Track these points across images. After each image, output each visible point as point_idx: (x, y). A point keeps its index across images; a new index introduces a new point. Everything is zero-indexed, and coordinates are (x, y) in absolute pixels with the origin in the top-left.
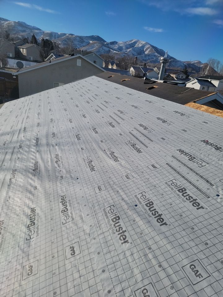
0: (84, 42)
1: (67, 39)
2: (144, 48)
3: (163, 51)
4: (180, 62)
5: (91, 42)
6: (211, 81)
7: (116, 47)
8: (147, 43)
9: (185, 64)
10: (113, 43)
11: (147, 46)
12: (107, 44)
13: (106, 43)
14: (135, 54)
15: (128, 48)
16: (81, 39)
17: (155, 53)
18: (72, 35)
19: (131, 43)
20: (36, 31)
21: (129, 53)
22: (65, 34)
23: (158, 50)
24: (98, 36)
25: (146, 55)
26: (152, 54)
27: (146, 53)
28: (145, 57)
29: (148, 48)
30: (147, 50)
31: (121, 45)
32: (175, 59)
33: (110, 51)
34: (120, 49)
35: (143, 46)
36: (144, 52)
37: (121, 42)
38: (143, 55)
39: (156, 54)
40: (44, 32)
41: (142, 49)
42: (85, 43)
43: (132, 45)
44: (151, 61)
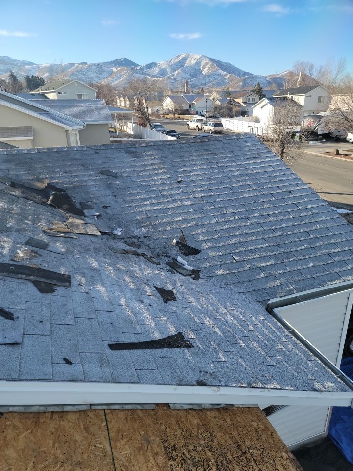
0: (104, 71)
1: (77, 72)
2: (199, 66)
3: (231, 64)
4: (260, 77)
5: (114, 69)
6: (292, 96)
7: (156, 71)
8: (203, 57)
9: (268, 79)
10: (150, 66)
11: (205, 61)
12: (142, 69)
13: (139, 68)
14: (187, 76)
15: (174, 70)
16: (99, 67)
17: (219, 69)
18: (84, 63)
19: (178, 60)
20: (27, 67)
21: (179, 78)
22: (73, 65)
23: (222, 65)
24: (125, 59)
25: (204, 77)
26: (214, 72)
27: (204, 73)
28: (204, 79)
29: (207, 64)
30: (204, 67)
31: (163, 67)
32: (252, 74)
33: (146, 78)
34: (163, 73)
35: (198, 63)
36: (201, 71)
37: (162, 63)
38: (201, 77)
39: (221, 71)
40: (39, 67)
41: (197, 68)
42: (105, 73)
43: (181, 64)
44: (214, 85)
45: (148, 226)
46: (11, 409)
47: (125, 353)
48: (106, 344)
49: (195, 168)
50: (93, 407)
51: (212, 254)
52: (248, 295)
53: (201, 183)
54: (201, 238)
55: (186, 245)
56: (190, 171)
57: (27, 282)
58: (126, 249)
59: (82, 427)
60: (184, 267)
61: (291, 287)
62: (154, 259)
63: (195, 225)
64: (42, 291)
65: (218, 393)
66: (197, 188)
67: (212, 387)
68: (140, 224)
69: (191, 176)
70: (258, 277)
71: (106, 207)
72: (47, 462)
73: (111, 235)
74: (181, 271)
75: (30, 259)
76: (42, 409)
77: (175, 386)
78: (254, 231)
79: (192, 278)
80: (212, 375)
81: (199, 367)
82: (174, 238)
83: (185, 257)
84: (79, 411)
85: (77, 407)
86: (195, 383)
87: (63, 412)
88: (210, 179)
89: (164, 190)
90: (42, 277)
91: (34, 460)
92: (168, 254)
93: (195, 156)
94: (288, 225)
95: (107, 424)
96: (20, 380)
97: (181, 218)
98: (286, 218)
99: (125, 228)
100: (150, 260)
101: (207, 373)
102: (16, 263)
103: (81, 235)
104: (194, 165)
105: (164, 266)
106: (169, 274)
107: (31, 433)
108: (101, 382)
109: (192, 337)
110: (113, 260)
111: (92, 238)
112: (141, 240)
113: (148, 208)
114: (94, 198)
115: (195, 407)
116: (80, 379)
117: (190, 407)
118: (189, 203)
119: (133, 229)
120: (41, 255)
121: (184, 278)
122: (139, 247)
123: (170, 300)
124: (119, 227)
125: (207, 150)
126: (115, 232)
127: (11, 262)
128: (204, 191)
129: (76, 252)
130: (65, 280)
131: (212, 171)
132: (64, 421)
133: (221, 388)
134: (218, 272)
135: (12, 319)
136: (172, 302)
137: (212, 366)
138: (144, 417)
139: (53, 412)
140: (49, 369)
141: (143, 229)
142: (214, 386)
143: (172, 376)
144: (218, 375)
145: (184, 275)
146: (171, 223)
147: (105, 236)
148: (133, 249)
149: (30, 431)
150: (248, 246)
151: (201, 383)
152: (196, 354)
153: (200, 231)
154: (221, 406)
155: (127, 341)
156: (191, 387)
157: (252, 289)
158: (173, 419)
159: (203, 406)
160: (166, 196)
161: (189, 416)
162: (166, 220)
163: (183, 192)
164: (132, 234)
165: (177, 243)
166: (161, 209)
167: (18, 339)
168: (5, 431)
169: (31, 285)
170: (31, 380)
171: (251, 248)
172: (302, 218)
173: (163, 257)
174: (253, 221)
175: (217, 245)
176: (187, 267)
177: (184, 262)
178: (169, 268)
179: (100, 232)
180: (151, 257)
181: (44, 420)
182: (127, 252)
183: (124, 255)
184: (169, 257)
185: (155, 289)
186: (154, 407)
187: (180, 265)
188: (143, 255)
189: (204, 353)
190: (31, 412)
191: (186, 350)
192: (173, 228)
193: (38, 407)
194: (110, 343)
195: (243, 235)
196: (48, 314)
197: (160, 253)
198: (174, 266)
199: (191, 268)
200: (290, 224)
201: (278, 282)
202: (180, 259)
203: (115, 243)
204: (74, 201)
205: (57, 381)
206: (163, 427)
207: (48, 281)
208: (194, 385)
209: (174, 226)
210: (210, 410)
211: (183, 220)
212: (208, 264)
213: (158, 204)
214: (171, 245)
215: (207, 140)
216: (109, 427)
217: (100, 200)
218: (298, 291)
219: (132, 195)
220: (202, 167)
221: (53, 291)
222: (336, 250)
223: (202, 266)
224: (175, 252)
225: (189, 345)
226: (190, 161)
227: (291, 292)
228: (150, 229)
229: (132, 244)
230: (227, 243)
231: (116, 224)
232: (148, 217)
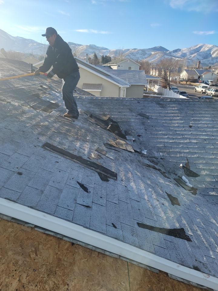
0: (146, 54)
1: (130, 54)
2: (211, 52)
5: (153, 53)
7: (179, 54)
8: (214, 46)
10: (176, 51)
11: (215, 49)
12: (170, 53)
13: (168, 52)
14: (200, 58)
15: (192, 54)
16: (144, 52)
18: (135, 49)
19: (196, 48)
20: (104, 51)
21: (193, 59)
22: (128, 50)
24: (161, 47)
25: (213, 59)
27: (213, 56)
28: (212, 60)
29: (216, 51)
30: (214, 53)
31: (184, 52)
33: (172, 58)
34: (184, 55)
35: (210, 50)
36: (211, 55)
37: (184, 49)
38: (210, 59)
40: (110, 51)
41: (208, 53)
42: (147, 55)
43: (197, 50)
45: (165, 152)
46: (78, 243)
47: (147, 231)
48: (136, 222)
49: (202, 119)
50: (121, 258)
51: (208, 179)
53: (206, 129)
54: (201, 167)
55: (189, 169)
56: (199, 120)
57: (95, 172)
58: (149, 164)
59: (114, 268)
60: (186, 184)
62: (166, 174)
63: (198, 157)
64: (102, 179)
65: (208, 279)
66: (203, 133)
67: (204, 274)
68: (159, 150)
69: (199, 124)
71: (139, 136)
72: (93, 282)
73: (140, 153)
74: (184, 186)
75: (97, 159)
76: (94, 248)
77: (178, 265)
79: (191, 192)
80: (204, 265)
81: (195, 256)
82: (181, 163)
83: (187, 177)
84: (113, 257)
85: (112, 254)
86: (192, 267)
87: (104, 254)
88: (213, 127)
89: (179, 131)
90: (103, 171)
91: (87, 278)
92: (175, 173)
93: (204, 111)
95: (128, 272)
96: (90, 229)
97: (188, 151)
99: (150, 151)
100: (163, 174)
101: (201, 262)
102: (90, 160)
103: (123, 150)
104: (202, 116)
105: (172, 180)
106: (176, 187)
107: (87, 261)
108: (132, 245)
109: (191, 234)
110: (141, 169)
111: (129, 154)
112: (158, 160)
113: (166, 141)
114: (133, 129)
115: (186, 282)
116: (121, 239)
117: (182, 280)
118: (195, 141)
119: (154, 152)
120: (102, 158)
121: (186, 191)
122: (157, 164)
123: (176, 204)
124: (146, 150)
125: (213, 108)
126: (143, 152)
127: (88, 159)
128: (207, 135)
129: (120, 160)
130: (114, 176)
131: (215, 122)
132: (104, 260)
133: (211, 276)
134: (211, 193)
135: (87, 192)
136: (177, 206)
137: (205, 258)
138: (151, 277)
139: (99, 252)
140: (104, 227)
141: (161, 154)
142: (206, 273)
143: (176, 257)
144: (209, 266)
145: (186, 189)
146: (180, 153)
147: (137, 154)
148: (153, 165)
149: (86, 260)
151: (196, 268)
152: (193, 247)
153: (200, 161)
154: (204, 288)
155: (148, 224)
156: (189, 269)
158: (169, 284)
159: (191, 283)
160: (179, 135)
161: (181, 286)
162: (177, 150)
163: (192, 134)
164: (153, 155)
165: (183, 166)
166: (174, 142)
167: (90, 204)
168: (74, 254)
169: (97, 174)
170: (95, 231)
173: (172, 174)
175: (213, 174)
176: (188, 184)
177: (187, 180)
178: (176, 183)
179: (134, 150)
180: (164, 172)
181: (94, 256)
182: (149, 166)
183: (147, 167)
184: (176, 175)
185: (166, 195)
186: (158, 272)
187: (184, 182)
188: (159, 170)
189: (199, 248)
190: (88, 249)
191: (186, 242)
192: (181, 157)
193: (92, 246)
194: (138, 222)
196: (105, 194)
197: (170, 171)
198: (179, 182)
199: (191, 186)
202: (184, 178)
203: (142, 159)
204: (121, 129)
205: (108, 236)
206: (163, 287)
207: (106, 174)
208: (191, 268)
209: (182, 155)
210: (196, 287)
212: (204, 186)
213: (173, 139)
214: (178, 167)
215: (214, 101)
216: (130, 274)
217: (136, 131)
219: (156, 130)
220: (208, 119)
221: (108, 181)
223: (200, 186)
224: (180, 173)
225: (188, 239)
226: (200, 114)
228: (165, 154)
229: (153, 162)
231: (144, 147)
232: (165, 146)
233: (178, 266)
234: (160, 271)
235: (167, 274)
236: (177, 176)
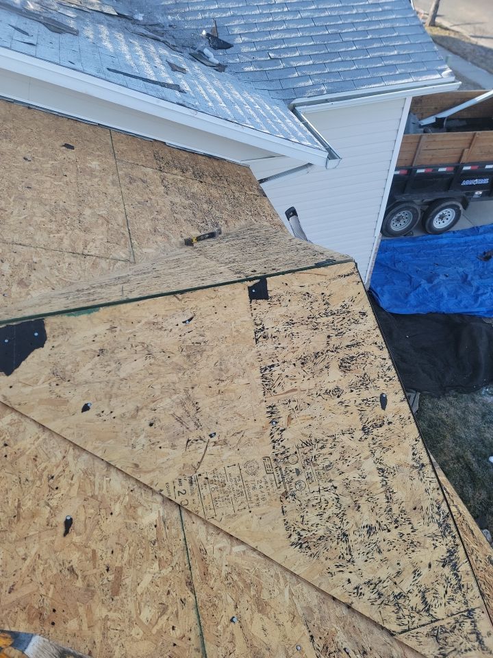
45: (176, 13)
48: (105, 67)
51: (245, 49)
52: (273, 93)
54: (236, 31)
55: (217, 38)
57: (39, 23)
58: (145, 33)
60: (209, 59)
61: (323, 88)
62: (176, 47)
63: (232, 16)
64: (51, 30)
68: (166, 10)
70: (290, 76)
73: (130, 18)
74: (205, 62)
75: (41, 12)
78: (302, 26)
79: (214, 69)
80: (193, 105)
81: (184, 100)
82: (204, 29)
83: (213, 50)
86: (176, 103)
90: (53, 23)
92: (194, 46)
94: (346, 22)
97: (217, 6)
98: (348, 13)
99: (149, 14)
100: (172, 47)
101: (190, 104)
102: (27, 10)
105: (186, 54)
106: (189, 61)
109: (188, 90)
110: (127, 36)
111: (107, 16)
112: (165, 29)
115: (189, 151)
119: (158, 17)
121: (206, 67)
123: (179, 72)
124: (141, 13)
126: (136, 17)
127: (23, 9)
129: (87, 20)
130: (74, 31)
134: (247, 69)
135: (27, 35)
136: (181, 73)
137: (198, 104)
140: (57, 60)
141: (169, 17)
142: (192, 109)
145: (206, 65)
146: (203, 12)
147: (124, 19)
150: (290, 43)
151: (181, 105)
152: (186, 96)
153: (236, 22)
156: (172, 104)
157: (280, 88)
164: (155, 22)
165: (208, 35)
169: (41, 25)
171: (292, 46)
172: (366, 15)
173: (188, 49)
174: (305, 15)
175: (254, 40)
176: (213, 59)
177: (211, 54)
178: (192, 57)
179: (117, 13)
180: (173, 45)
182: (145, 36)
183: (142, 37)
184: (195, 49)
185: (166, 62)
187: (205, 56)
189: (194, 98)
191: (177, 92)
192: (205, 18)
194: (109, 68)
195: (288, 30)
197: (186, 44)
198: (198, 57)
199: (217, 62)
200: (349, 21)
201: (310, 83)
202: (206, 51)
203: (134, 26)
205: (63, 66)
206: (157, 150)
207: (58, 27)
209: (207, 15)
211: (219, 8)
212: (238, 60)
214: (199, 36)
218: (329, 92)
221: (62, 33)
222: (392, 53)
223: (231, 62)
224: (202, 44)
225: (182, 91)
227: (321, 93)
228: (178, 17)
229: (155, 31)
230: (265, 39)
231: (137, 9)
232: (176, 3)
233: (158, 102)
234: (155, 140)
235: (164, 143)
236: (196, 51)
